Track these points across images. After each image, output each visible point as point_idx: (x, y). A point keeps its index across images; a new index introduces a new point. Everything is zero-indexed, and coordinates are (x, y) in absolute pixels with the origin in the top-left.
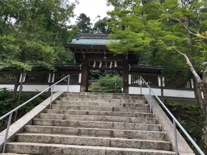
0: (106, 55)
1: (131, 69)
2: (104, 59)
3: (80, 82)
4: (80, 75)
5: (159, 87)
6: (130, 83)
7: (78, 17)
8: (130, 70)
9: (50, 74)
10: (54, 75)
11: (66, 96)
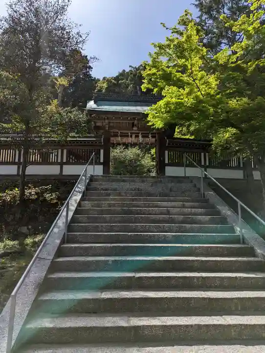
0: (136, 124)
1: (168, 144)
4: (102, 151)
6: (167, 162)
9: (60, 151)
10: (65, 151)
11: (96, 180)
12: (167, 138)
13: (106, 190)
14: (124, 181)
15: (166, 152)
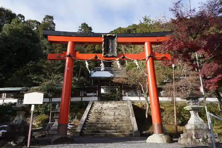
3: (97, 95)
4: (97, 91)
6: (123, 94)
7: (79, 27)
8: (123, 88)
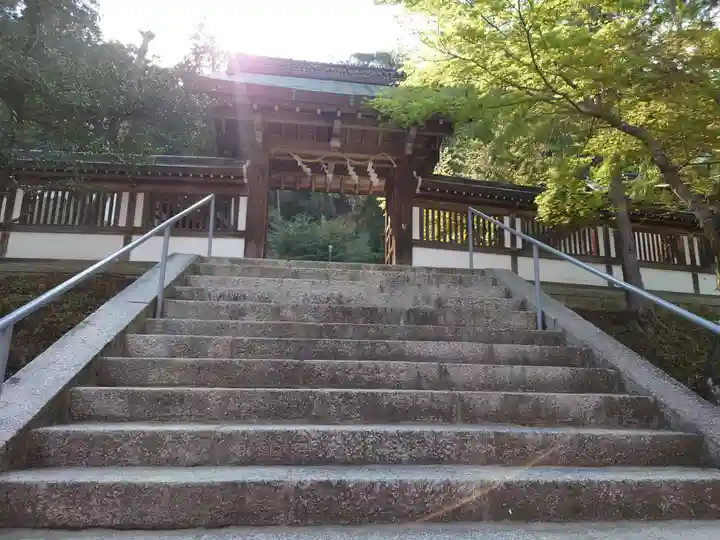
0: (338, 132)
1: (421, 189)
2: (329, 149)
3: (242, 226)
4: (243, 201)
5: (506, 252)
6: (416, 236)
8: (418, 191)
9: (126, 196)
10: (140, 198)
11: (210, 271)
12: (418, 175)
13: (236, 299)
14: (296, 275)
15: (416, 210)
